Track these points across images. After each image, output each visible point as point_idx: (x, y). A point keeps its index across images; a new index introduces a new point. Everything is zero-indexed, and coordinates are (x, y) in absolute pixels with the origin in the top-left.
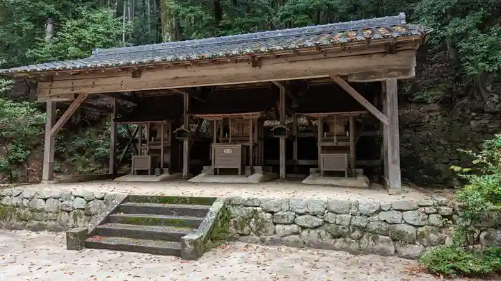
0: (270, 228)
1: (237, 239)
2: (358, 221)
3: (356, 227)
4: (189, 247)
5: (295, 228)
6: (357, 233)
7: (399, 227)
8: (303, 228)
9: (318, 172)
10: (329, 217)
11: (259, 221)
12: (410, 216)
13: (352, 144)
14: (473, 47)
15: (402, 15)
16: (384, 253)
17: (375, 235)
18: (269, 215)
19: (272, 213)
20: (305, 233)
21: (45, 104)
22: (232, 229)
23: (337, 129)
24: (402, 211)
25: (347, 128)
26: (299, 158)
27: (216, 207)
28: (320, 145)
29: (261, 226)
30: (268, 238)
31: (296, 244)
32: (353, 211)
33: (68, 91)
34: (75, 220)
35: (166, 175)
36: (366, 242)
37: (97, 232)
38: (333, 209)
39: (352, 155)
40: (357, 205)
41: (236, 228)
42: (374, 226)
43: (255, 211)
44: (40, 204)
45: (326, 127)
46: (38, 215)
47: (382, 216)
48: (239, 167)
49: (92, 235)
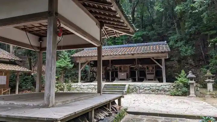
0: (139, 90)
1: (131, 93)
2: (157, 88)
3: (157, 89)
4: (125, 93)
5: (144, 90)
6: (157, 90)
7: (165, 89)
8: (146, 90)
9: (147, 79)
10: (151, 87)
12: (167, 87)
13: (154, 72)
14: (182, 49)
15: (166, 41)
16: (162, 94)
17: (161, 90)
18: (138, 88)
20: (146, 91)
21: (79, 63)
23: (151, 68)
24: (166, 86)
25: (153, 68)
26: (140, 76)
27: (127, 86)
28: (146, 73)
29: (137, 90)
30: (138, 92)
31: (144, 93)
32: (156, 86)
33: (85, 60)
34: (92, 90)
35: (105, 81)
36: (159, 92)
38: (152, 86)
39: (155, 75)
40: (157, 85)
41: (131, 90)
42: (160, 89)
43: (135, 87)
44: (83, 87)
45: (148, 68)
46: (82, 90)
47: (162, 87)
48: (126, 78)
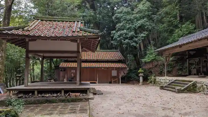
0: (206, 90)
1: (198, 93)
11: (203, 88)
19: (207, 86)
22: (197, 90)
27: (191, 83)
30: (206, 93)
33: (168, 53)
35: (203, 75)
37: (166, 87)
41: (198, 89)
43: (202, 85)
49: (165, 87)
